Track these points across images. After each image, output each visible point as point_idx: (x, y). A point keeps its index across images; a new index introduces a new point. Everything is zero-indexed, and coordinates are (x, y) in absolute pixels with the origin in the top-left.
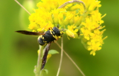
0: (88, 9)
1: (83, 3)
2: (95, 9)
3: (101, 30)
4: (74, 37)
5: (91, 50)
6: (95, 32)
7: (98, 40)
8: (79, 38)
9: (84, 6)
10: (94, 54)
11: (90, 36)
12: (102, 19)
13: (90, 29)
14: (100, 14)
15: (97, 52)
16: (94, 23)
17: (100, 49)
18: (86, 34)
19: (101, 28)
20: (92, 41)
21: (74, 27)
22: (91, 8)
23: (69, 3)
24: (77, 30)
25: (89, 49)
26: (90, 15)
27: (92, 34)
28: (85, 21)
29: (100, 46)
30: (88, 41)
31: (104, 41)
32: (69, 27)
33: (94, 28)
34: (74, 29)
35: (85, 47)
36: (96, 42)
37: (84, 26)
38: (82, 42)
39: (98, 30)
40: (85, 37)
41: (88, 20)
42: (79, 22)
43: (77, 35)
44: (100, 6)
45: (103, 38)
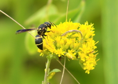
0: (84, 37)
1: (80, 33)
2: (90, 37)
3: (94, 54)
4: (73, 59)
5: (86, 70)
6: (90, 55)
7: (92, 62)
8: (77, 60)
9: (82, 35)
10: (89, 73)
11: (85, 59)
12: (95, 45)
13: (85, 53)
14: (94, 41)
15: (91, 71)
16: (89, 48)
17: (93, 68)
18: (82, 57)
19: (95, 52)
20: (87, 62)
21: (73, 51)
22: (87, 37)
23: (70, 32)
24: (75, 54)
25: (85, 69)
26: (86, 42)
27: (87, 57)
28: (81, 47)
29: (94, 66)
30: (84, 62)
31: (97, 62)
32: (69, 51)
33: (89, 52)
34: (73, 53)
35: (82, 67)
36: (90, 63)
37: (81, 50)
38: (80, 63)
39: (92, 53)
40: (82, 59)
41: (84, 46)
42: (77, 47)
43: (75, 57)
44: (94, 35)
45: (96, 60)
